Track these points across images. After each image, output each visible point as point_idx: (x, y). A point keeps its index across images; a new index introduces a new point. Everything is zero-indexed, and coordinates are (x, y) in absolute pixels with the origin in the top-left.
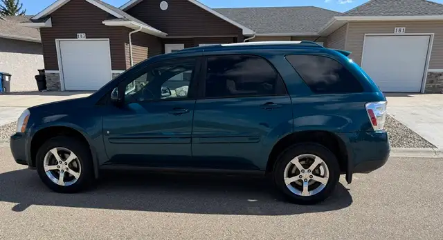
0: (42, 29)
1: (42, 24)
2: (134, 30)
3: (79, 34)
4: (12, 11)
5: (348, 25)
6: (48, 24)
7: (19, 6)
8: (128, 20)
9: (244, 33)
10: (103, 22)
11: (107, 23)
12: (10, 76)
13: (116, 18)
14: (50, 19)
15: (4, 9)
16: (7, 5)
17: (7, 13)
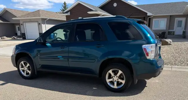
1: (66, 14)
2: (100, 15)
8: (97, 11)
9: (148, 15)
10: (88, 12)
12: (57, 34)
14: (69, 12)
16: (64, 8)
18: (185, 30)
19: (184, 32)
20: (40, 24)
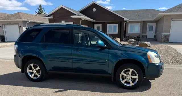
0: (49, 19)
1: (49, 18)
2: (82, 19)
3: (62, 21)
4: (41, 12)
5: (165, 16)
6: (51, 17)
7: (44, 11)
8: (80, 15)
9: (124, 20)
10: (71, 16)
11: (72, 17)
13: (76, 15)
14: (52, 15)
15: (38, 12)
16: (40, 10)
17: (39, 13)
18: (155, 34)
19: (155, 36)
20: (20, 26)
